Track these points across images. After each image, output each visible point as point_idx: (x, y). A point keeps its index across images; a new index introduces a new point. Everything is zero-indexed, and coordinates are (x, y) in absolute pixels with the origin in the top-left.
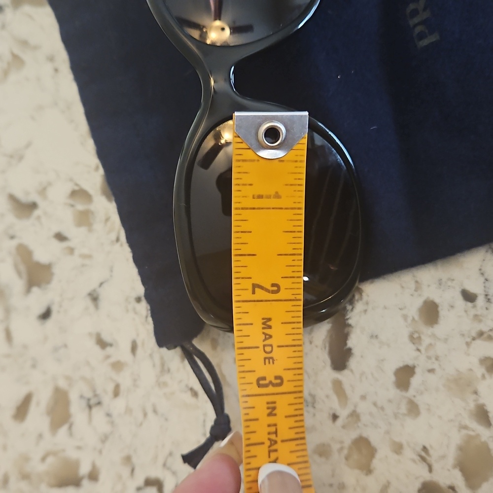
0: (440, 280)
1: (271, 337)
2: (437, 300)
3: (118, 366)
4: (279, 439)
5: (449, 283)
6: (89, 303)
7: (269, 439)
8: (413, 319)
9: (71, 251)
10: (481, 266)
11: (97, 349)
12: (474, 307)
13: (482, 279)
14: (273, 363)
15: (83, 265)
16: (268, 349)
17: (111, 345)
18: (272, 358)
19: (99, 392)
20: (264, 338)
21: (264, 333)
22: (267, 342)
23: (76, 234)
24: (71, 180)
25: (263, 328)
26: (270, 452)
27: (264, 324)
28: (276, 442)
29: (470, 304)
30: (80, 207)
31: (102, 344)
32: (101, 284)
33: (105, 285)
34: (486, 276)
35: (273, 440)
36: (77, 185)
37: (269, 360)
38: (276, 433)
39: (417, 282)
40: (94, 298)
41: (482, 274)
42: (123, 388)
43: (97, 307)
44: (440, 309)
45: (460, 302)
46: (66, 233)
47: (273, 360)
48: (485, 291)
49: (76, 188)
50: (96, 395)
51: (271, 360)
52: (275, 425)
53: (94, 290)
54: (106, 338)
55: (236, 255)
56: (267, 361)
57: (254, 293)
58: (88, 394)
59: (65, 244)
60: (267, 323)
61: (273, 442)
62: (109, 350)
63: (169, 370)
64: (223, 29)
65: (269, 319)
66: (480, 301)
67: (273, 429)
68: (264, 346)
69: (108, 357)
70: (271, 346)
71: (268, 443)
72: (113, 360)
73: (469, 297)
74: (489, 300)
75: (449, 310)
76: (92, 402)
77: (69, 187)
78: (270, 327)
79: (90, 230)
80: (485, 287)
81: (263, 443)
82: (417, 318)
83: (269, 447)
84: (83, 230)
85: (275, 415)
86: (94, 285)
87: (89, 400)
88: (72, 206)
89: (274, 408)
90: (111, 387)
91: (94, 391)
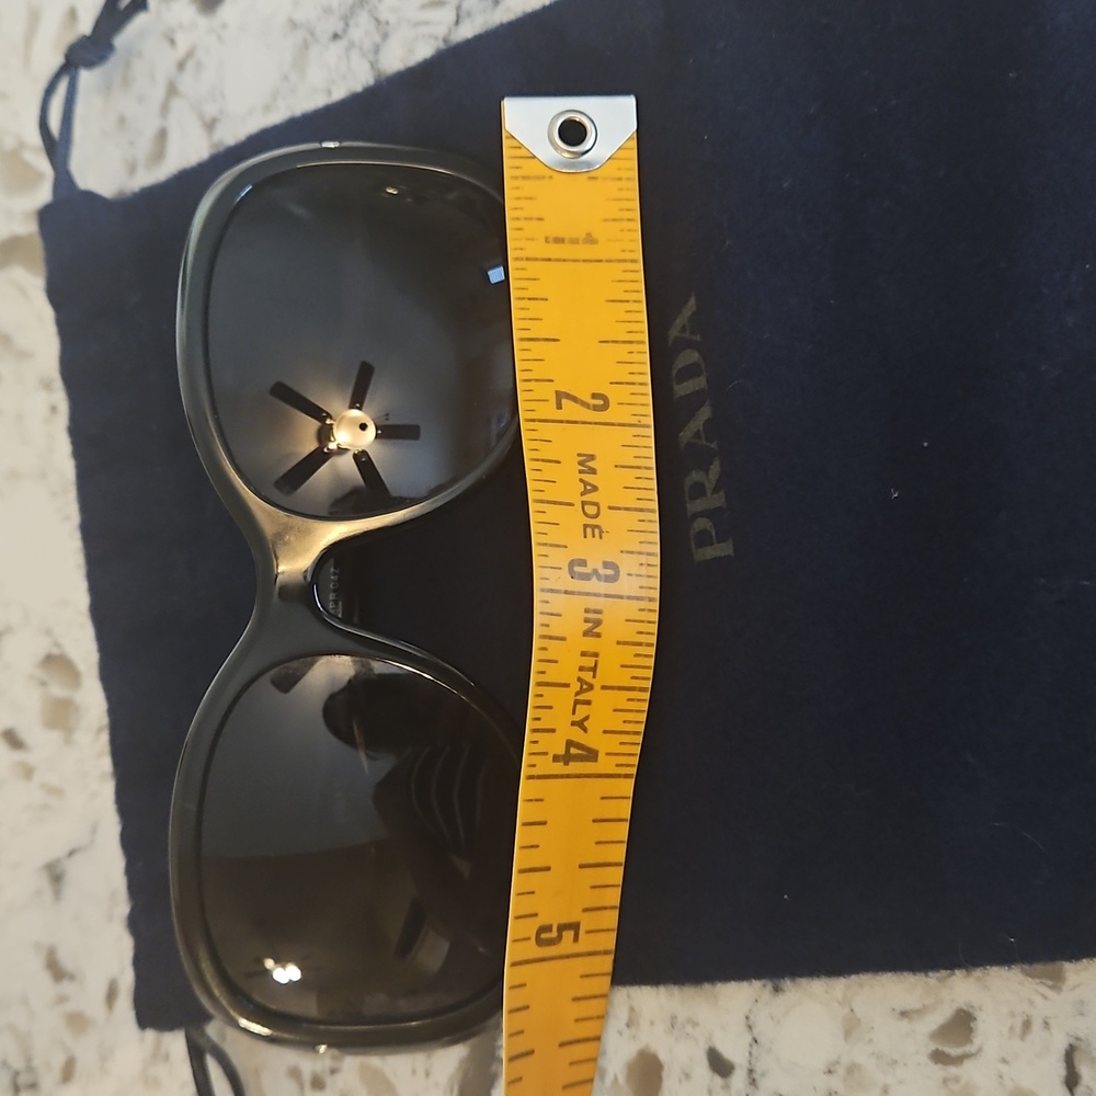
0: (674, 1018)
1: (595, 489)
2: (663, 1057)
3: (77, 1022)
4: (597, 683)
5: (689, 1029)
6: (44, 882)
7: (579, 679)
8: (616, 1079)
9: (28, 772)
10: (750, 1010)
11: (45, 978)
12: (727, 1087)
13: (748, 1038)
14: (601, 537)
15: (45, 807)
16: (591, 510)
17: (72, 977)
18: (598, 527)
19: (36, 1062)
20: (583, 489)
21: (581, 480)
22: (588, 498)
23: (42, 741)
24: (48, 632)
25: (580, 472)
26: (576, 703)
27: (580, 463)
28: (591, 687)
29: (718, 1080)
30: (57, 691)
31: (57, 971)
32: (71, 853)
33: (77, 857)
34: (756, 1031)
35: (586, 683)
36: (57, 644)
37: (592, 530)
38: (594, 669)
39: (632, 1009)
40: (55, 875)
41: (750, 1027)
42: (79, 1067)
43: (57, 894)
44: (665, 1074)
45: (702, 1070)
46: (25, 734)
47: (601, 532)
48: (750, 1062)
49: (56, 651)
50: (30, 1069)
51: (597, 531)
52: (596, 655)
53: (58, 861)
54: (66, 960)
55: (522, 339)
56: (589, 531)
57: (559, 407)
58: (17, 1063)
59: (18, 756)
60: (586, 463)
61: (585, 687)
62: (67, 987)
63: (167, 1057)
64: (363, 427)
65: (592, 457)
66: (739, 1079)
67: (590, 662)
68: (584, 503)
69: (62, 999)
70: (596, 504)
71: (576, 686)
72: (71, 1007)
73: (719, 1065)
74: (753, 1082)
75: (680, 1081)
76: (22, 1079)
77: (42, 647)
78: (593, 471)
79: (68, 741)
80: (750, 1053)
81: (567, 685)
82: (621, 1080)
83: (577, 694)
84: (55, 736)
85: (598, 635)
86: (57, 850)
87: (17, 1074)
88: (43, 684)
89: (598, 623)
90: (58, 1061)
91: (29, 1059)
